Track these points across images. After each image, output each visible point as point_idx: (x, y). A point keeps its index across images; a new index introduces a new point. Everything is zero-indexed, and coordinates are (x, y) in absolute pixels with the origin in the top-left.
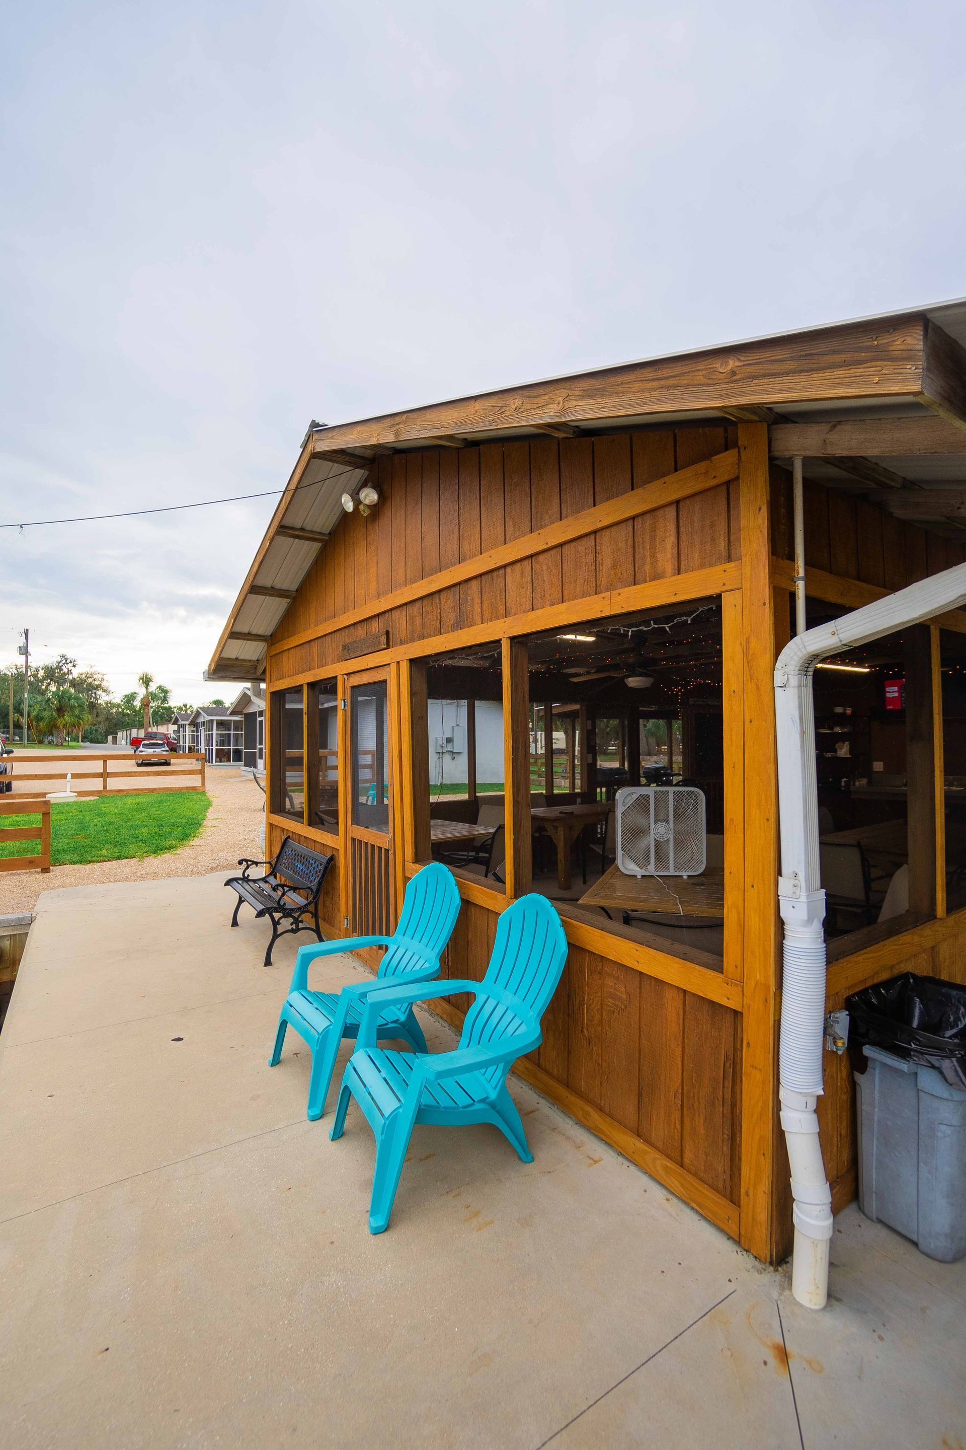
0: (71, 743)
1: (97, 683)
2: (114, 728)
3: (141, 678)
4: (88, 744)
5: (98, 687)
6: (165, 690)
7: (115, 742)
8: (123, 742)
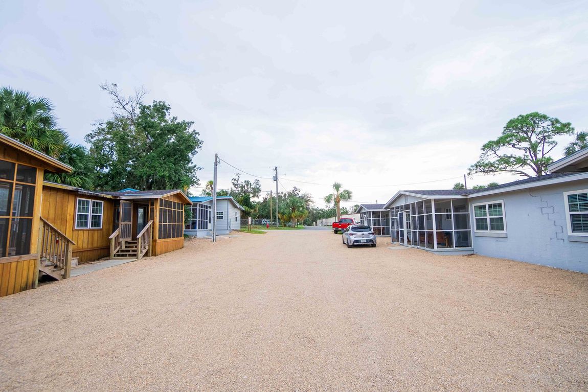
0: (299, 226)
1: (308, 198)
2: (315, 219)
3: (334, 186)
5: (309, 200)
6: (349, 193)
7: (316, 225)
8: (320, 225)
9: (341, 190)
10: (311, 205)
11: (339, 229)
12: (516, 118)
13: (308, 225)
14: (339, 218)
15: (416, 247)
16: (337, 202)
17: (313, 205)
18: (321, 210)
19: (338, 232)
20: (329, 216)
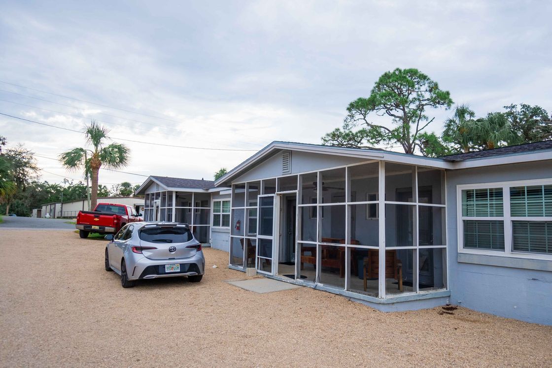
2: (38, 203)
3: (90, 131)
4: (15, 217)
6: (121, 150)
7: (39, 215)
8: (48, 215)
9: (105, 143)
10: (31, 176)
11: (93, 227)
12: (392, 71)
13: (19, 214)
14: (94, 203)
15: (312, 284)
16: (92, 168)
17: (34, 175)
18: (54, 187)
19: (90, 235)
20: (68, 199)
